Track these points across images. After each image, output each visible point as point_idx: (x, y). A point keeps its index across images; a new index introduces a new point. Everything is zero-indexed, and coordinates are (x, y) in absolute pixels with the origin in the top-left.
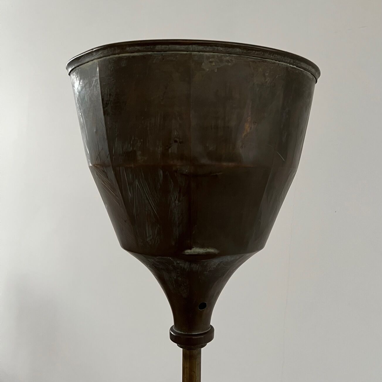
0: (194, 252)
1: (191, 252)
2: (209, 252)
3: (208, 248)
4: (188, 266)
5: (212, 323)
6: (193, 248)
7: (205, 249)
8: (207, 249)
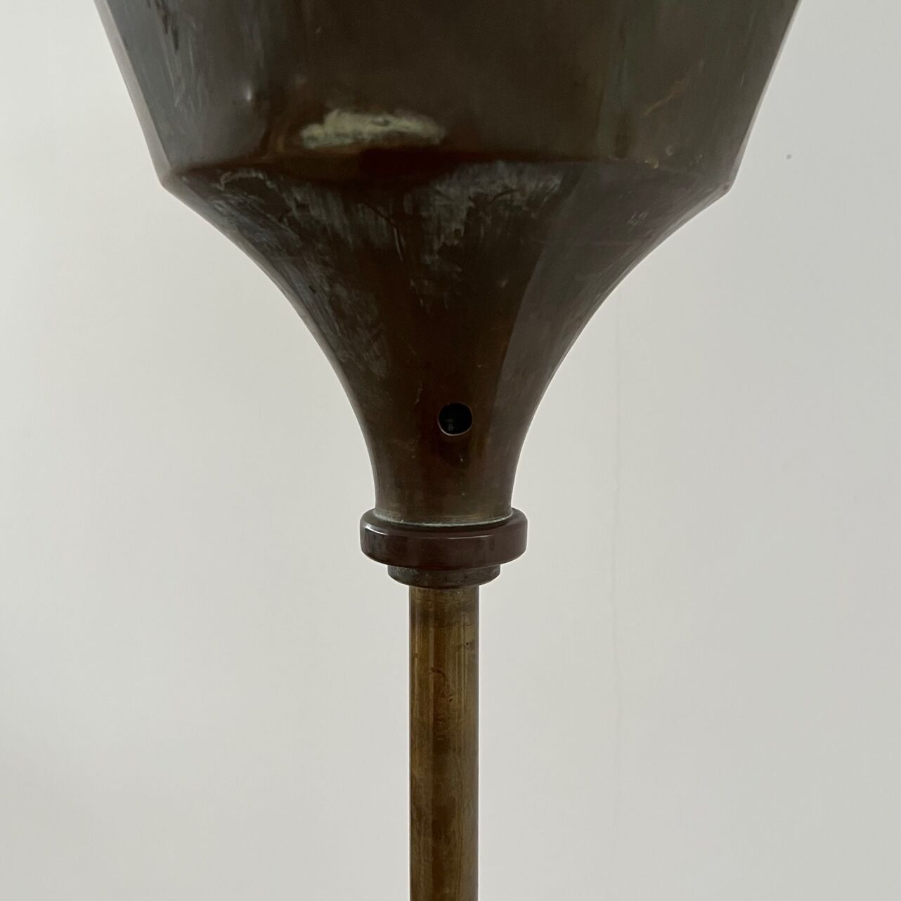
0: (338, 135)
1: (326, 135)
2: (401, 135)
3: (391, 111)
4: (346, 222)
5: (518, 501)
6: (328, 111)
7: (380, 119)
8: (389, 118)
